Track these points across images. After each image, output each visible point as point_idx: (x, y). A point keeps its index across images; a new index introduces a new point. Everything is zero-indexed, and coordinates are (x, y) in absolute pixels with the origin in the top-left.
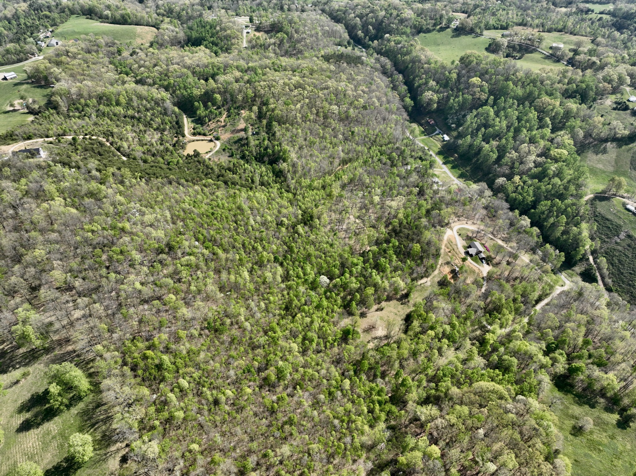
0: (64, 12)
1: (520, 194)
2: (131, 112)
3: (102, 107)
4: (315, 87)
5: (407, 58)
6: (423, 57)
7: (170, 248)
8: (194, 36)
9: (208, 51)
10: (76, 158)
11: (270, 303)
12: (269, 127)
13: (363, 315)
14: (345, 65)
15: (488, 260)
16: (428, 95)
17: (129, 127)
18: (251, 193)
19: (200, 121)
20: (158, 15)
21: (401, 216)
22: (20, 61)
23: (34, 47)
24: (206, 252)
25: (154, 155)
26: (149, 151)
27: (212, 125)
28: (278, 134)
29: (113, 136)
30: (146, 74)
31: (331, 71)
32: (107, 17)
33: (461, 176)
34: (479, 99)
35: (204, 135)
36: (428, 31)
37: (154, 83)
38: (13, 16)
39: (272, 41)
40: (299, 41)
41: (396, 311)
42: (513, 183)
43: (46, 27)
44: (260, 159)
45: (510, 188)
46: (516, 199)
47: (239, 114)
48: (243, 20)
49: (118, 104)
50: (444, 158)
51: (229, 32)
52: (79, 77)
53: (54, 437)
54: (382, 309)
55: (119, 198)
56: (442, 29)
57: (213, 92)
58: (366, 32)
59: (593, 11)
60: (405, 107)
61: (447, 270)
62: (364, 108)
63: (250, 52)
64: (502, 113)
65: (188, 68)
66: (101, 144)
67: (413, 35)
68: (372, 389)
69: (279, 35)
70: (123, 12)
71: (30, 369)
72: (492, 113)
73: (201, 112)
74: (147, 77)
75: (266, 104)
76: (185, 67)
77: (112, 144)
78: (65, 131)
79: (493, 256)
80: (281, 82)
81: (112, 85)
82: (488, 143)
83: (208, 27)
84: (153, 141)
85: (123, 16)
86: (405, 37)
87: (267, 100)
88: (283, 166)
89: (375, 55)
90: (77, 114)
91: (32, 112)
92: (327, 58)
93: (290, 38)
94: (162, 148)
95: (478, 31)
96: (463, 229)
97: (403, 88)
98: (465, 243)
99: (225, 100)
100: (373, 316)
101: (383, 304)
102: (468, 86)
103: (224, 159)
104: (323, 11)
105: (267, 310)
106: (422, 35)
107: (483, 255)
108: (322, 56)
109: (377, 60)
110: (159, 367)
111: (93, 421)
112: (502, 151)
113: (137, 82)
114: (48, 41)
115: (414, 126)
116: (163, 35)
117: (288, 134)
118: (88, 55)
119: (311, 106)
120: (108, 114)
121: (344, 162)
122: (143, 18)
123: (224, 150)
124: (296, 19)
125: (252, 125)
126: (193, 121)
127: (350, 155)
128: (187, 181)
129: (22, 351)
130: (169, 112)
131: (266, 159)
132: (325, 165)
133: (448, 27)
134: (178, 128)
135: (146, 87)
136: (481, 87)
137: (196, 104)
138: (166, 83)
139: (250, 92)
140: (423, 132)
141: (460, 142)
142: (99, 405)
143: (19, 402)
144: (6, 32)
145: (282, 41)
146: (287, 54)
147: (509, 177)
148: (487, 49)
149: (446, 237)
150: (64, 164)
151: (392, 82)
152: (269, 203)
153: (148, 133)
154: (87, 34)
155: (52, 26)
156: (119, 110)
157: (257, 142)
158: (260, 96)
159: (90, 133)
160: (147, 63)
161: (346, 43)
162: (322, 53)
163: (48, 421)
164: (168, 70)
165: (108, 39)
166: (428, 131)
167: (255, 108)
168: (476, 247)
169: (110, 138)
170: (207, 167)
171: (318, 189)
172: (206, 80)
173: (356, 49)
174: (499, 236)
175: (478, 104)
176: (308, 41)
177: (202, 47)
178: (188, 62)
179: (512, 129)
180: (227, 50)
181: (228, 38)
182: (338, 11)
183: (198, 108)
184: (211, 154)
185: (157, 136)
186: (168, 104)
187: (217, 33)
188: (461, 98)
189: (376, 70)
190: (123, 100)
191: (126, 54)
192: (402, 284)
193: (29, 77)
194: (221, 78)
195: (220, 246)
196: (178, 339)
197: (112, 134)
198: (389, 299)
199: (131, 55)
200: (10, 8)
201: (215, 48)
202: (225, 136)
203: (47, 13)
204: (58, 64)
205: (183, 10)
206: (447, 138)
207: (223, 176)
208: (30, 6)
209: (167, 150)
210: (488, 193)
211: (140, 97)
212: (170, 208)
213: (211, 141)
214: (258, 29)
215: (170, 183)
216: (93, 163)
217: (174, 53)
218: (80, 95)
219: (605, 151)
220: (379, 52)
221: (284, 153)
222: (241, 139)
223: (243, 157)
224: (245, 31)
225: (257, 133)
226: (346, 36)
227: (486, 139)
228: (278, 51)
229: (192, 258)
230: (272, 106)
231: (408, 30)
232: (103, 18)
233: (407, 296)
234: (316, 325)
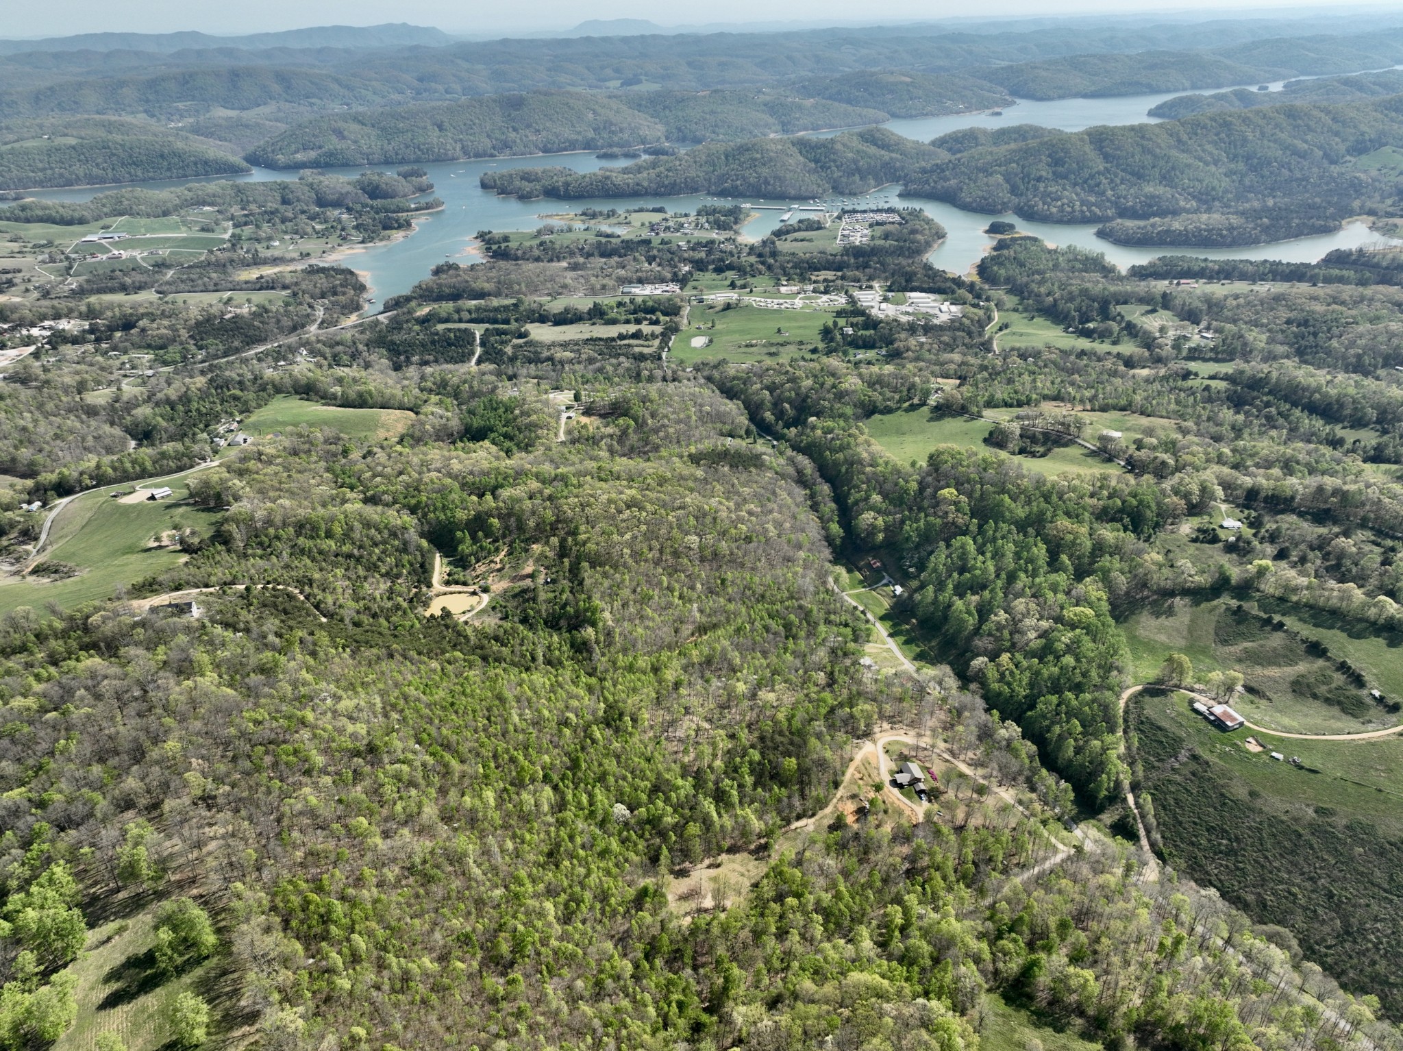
0: (264, 390)
1: (1009, 684)
2: (346, 548)
3: (301, 541)
4: (664, 506)
5: (840, 456)
6: (865, 455)
7: (372, 749)
8: (475, 425)
9: (494, 449)
10: (245, 616)
11: (523, 842)
12: (575, 571)
13: (682, 874)
14: (726, 469)
15: (933, 795)
16: (867, 518)
17: (339, 572)
18: (524, 675)
19: (461, 562)
20: (422, 390)
21: (781, 716)
22: (180, 469)
23: (208, 448)
24: (430, 760)
25: (374, 616)
26: (367, 608)
27: (481, 568)
28: (588, 582)
29: (311, 586)
30: (383, 488)
31: (696, 479)
32: (334, 396)
33: (919, 657)
34: (954, 523)
35: (465, 584)
36: (888, 411)
37: (395, 502)
38: (180, 398)
39: (610, 430)
40: (656, 431)
41: (742, 870)
42: (998, 665)
43: (231, 415)
44: (553, 623)
45: (992, 674)
46: (999, 694)
47: (527, 551)
48: (564, 398)
49: (329, 535)
50: (894, 626)
51: (534, 417)
52: (271, 494)
53: (151, 1016)
54: (718, 866)
55: (305, 675)
56: (913, 408)
57: (489, 514)
58: (780, 415)
59: (1196, 374)
60: (829, 540)
61: (850, 807)
62: (748, 540)
63: (566, 450)
64: (989, 547)
65: (454, 477)
66: (291, 597)
67: (858, 418)
68: (670, 983)
69: (621, 421)
70: (363, 388)
71: (130, 922)
72: (971, 547)
73: (466, 547)
74: (384, 493)
75: (574, 533)
76: (449, 475)
77: (307, 597)
78: (235, 577)
79: (942, 788)
80: (604, 498)
81: (324, 505)
82: (961, 596)
83: (501, 411)
84: (377, 594)
85: (360, 395)
86: (842, 423)
87: (577, 528)
88: (589, 632)
89: (789, 452)
90: (259, 552)
91: (187, 549)
92: (695, 459)
93: (640, 425)
94: (389, 604)
95: (975, 409)
96: (897, 742)
97: (829, 507)
98: (894, 766)
99: (507, 530)
100: (701, 875)
101: (724, 857)
102: (937, 503)
103: (491, 622)
104: (709, 379)
105: (517, 854)
106: (877, 417)
107: (922, 786)
108: (690, 456)
109: (791, 461)
110: (326, 919)
111: (213, 994)
112: (984, 612)
113: (366, 501)
114: (230, 437)
115: (841, 570)
116: (423, 424)
117: (606, 583)
118: (291, 459)
119: (650, 536)
120: (310, 550)
121: (702, 630)
122: (393, 396)
123: (494, 608)
124: (654, 395)
125: (547, 568)
126: (450, 563)
127: (714, 620)
128: (419, 653)
129: (122, 895)
130: (412, 548)
131: (563, 623)
132: (666, 633)
133: (924, 404)
134: (422, 574)
135: (379, 508)
136: (956, 503)
137: (459, 534)
138: (413, 501)
139: (549, 515)
140: (861, 582)
141: (917, 597)
142: (224, 973)
143: (107, 969)
144: (164, 424)
145: (625, 432)
146: (630, 453)
147: (994, 656)
148: (985, 441)
149: (859, 756)
150: (227, 625)
151: (812, 496)
152: (552, 691)
153: (370, 580)
154: (295, 425)
155: (241, 412)
156: (331, 544)
157: (551, 595)
158: (567, 521)
159: (275, 580)
160: (388, 470)
161: (743, 432)
162: (693, 449)
163: (146, 993)
164: (420, 480)
165: (329, 432)
166: (872, 581)
167: (555, 541)
168: (909, 771)
169: (307, 588)
170: (459, 634)
171: (644, 673)
172: (481, 496)
173: (760, 441)
174: (962, 757)
175: (951, 532)
176: (671, 430)
177: (487, 443)
178: (456, 466)
179: (1003, 576)
180: (527, 447)
181: (533, 426)
182: (734, 378)
183: (462, 541)
184: (469, 615)
185: (384, 585)
186: (412, 535)
187: (515, 419)
188: (922, 523)
189: (783, 476)
190: (338, 530)
191: (355, 455)
192: (757, 825)
193: (191, 495)
194: (505, 493)
195: (455, 752)
196: (359, 882)
197: (311, 583)
198: (732, 850)
199: (364, 457)
200: (177, 384)
201: (507, 444)
202: (499, 586)
203: (237, 392)
204: (241, 473)
205: (465, 382)
206: (899, 590)
207: (482, 648)
208: (211, 381)
209: (398, 607)
210: (952, 682)
211: (367, 525)
212: (383, 694)
213: (474, 593)
214: (588, 412)
215: (391, 656)
216: (272, 624)
217: (435, 453)
218: (269, 522)
219: (1170, 612)
220: (796, 448)
221: (593, 613)
222: (524, 591)
223: (524, 621)
224: (564, 416)
225: (554, 581)
226: (744, 421)
227: (960, 591)
228: (617, 447)
229: (405, 768)
230: (583, 537)
231: (849, 410)
232: (327, 398)
233: (765, 847)
234: (593, 880)
